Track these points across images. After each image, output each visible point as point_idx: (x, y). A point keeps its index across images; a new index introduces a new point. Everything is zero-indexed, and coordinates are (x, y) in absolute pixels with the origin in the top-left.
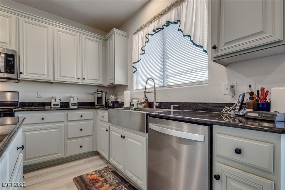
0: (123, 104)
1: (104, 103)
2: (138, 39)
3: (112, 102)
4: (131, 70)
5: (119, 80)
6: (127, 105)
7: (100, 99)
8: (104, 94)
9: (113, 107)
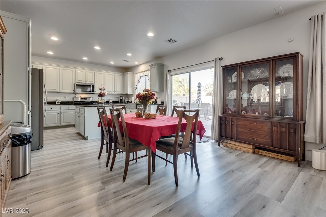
0: (131, 102)
1: (123, 102)
2: (137, 76)
3: (127, 101)
4: (135, 88)
5: (130, 92)
6: (133, 102)
7: (121, 100)
8: (123, 97)
9: (127, 103)
